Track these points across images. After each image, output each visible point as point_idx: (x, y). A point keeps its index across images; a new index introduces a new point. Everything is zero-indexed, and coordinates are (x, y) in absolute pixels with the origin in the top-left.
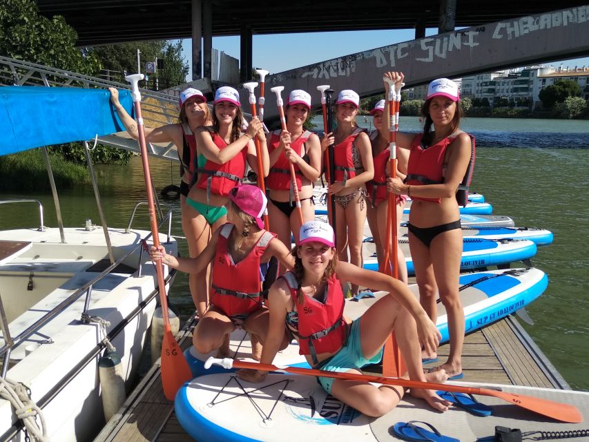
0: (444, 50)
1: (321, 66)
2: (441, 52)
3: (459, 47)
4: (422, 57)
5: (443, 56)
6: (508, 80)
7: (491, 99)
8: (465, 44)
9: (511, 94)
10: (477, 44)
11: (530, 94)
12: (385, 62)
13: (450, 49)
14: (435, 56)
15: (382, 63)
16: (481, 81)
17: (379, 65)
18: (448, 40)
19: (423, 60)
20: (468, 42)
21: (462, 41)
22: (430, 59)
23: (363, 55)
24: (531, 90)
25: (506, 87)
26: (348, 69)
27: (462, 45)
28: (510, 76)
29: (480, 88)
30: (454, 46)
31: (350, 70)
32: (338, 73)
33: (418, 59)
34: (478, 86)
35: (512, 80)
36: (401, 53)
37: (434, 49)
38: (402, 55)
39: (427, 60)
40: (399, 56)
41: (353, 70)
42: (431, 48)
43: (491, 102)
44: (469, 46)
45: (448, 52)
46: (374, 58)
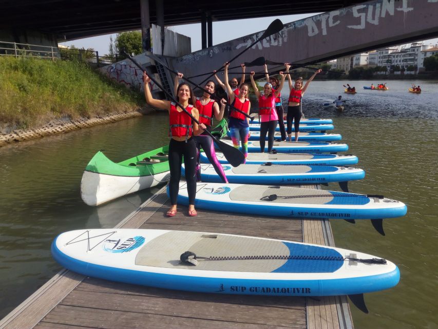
0: (377, 17)
1: (254, 37)
2: (374, 19)
3: (392, 13)
4: (353, 25)
5: (376, 22)
6: (400, 54)
7: (389, 67)
8: (399, 9)
9: (402, 63)
10: (411, 9)
11: (416, 62)
12: (316, 31)
13: (383, 15)
14: (367, 23)
15: (313, 31)
16: (382, 55)
17: (310, 34)
18: (381, 6)
19: (355, 27)
20: (401, 7)
21: (396, 6)
22: (362, 26)
23: (295, 24)
24: (416, 60)
25: (399, 58)
26: (280, 39)
27: (396, 11)
28: (402, 52)
29: (381, 60)
30: (387, 13)
31: (283, 40)
32: (270, 43)
33: (350, 27)
34: (380, 58)
35: (403, 54)
36: (332, 20)
37: (366, 16)
38: (334, 22)
39: (358, 27)
40: (331, 25)
41: (285, 40)
42: (363, 15)
43: (389, 68)
44: (402, 12)
45: (380, 18)
46: (306, 28)
